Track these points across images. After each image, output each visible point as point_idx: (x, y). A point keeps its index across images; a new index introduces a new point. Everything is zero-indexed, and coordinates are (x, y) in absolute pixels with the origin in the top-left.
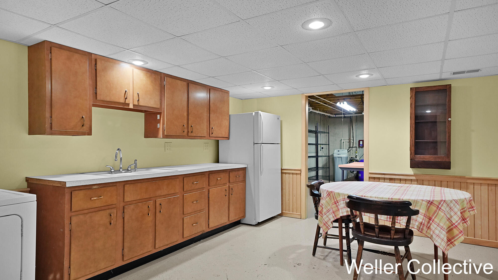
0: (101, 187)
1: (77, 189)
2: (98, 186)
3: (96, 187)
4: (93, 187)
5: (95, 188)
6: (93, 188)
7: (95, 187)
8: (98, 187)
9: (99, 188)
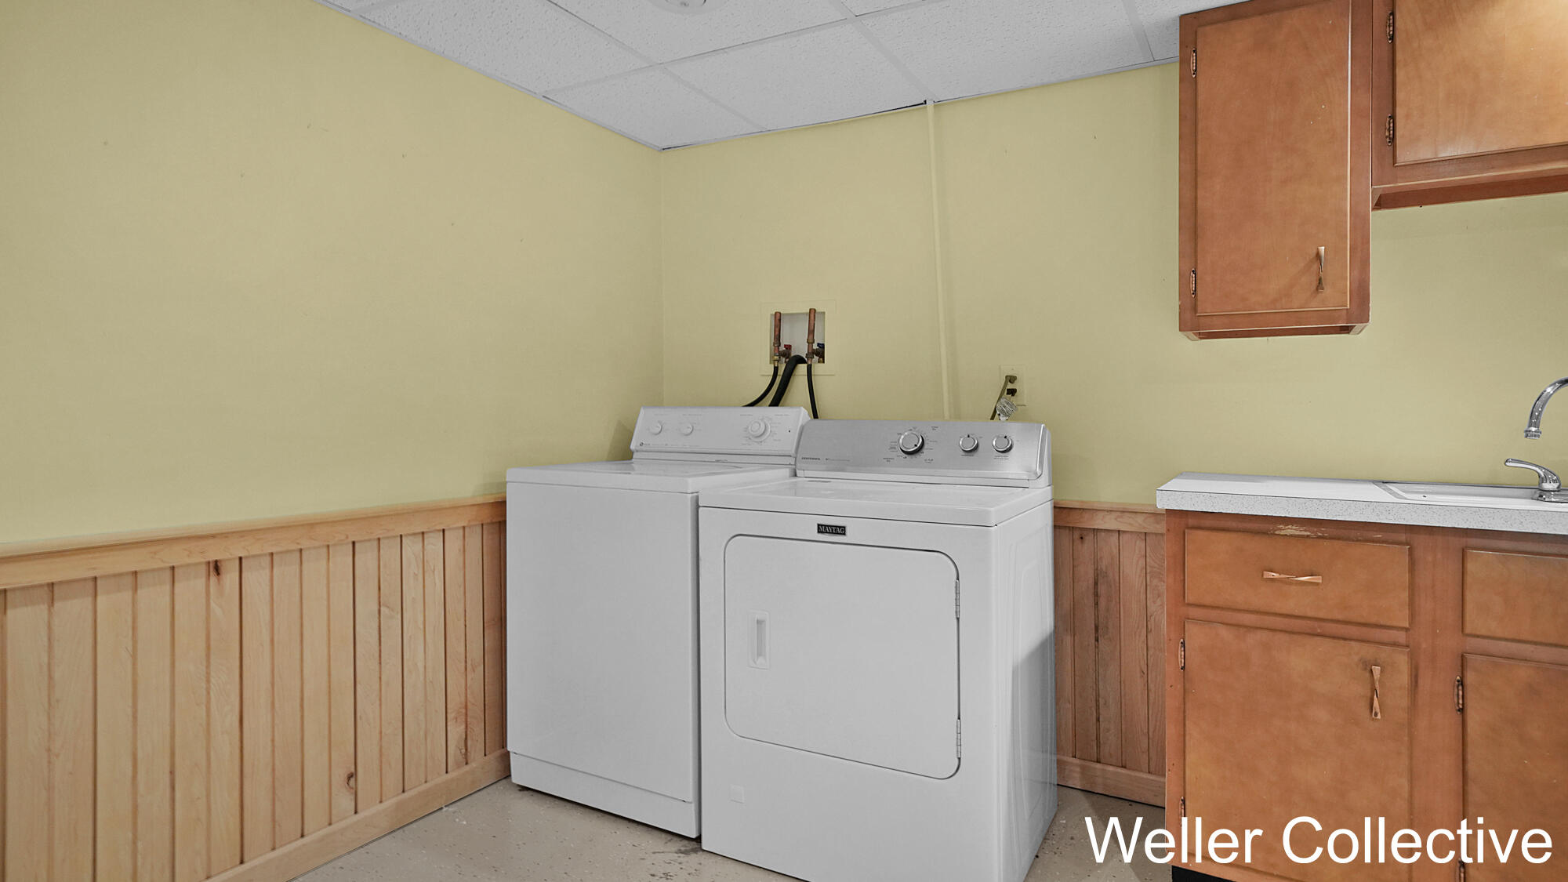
0: (1319, 537)
1: (1208, 523)
2: (1305, 531)
3: (1298, 533)
4: (1280, 529)
5: (1291, 536)
6: (1283, 533)
7: (1291, 530)
8: (1309, 533)
9: (1308, 536)
